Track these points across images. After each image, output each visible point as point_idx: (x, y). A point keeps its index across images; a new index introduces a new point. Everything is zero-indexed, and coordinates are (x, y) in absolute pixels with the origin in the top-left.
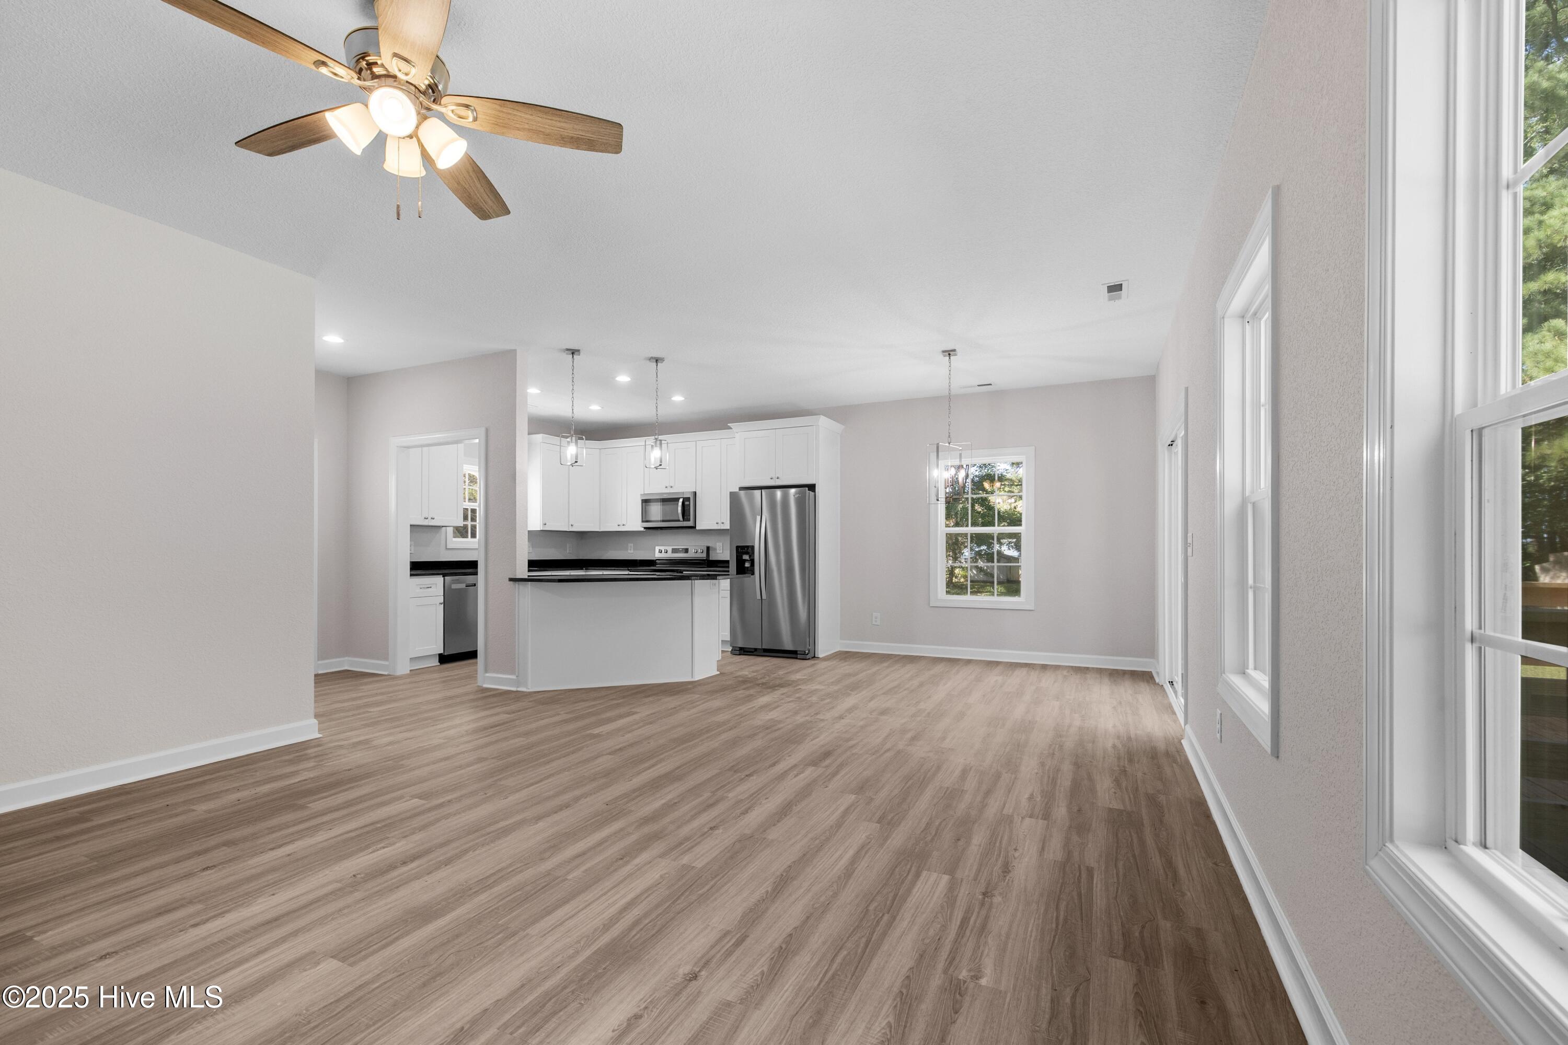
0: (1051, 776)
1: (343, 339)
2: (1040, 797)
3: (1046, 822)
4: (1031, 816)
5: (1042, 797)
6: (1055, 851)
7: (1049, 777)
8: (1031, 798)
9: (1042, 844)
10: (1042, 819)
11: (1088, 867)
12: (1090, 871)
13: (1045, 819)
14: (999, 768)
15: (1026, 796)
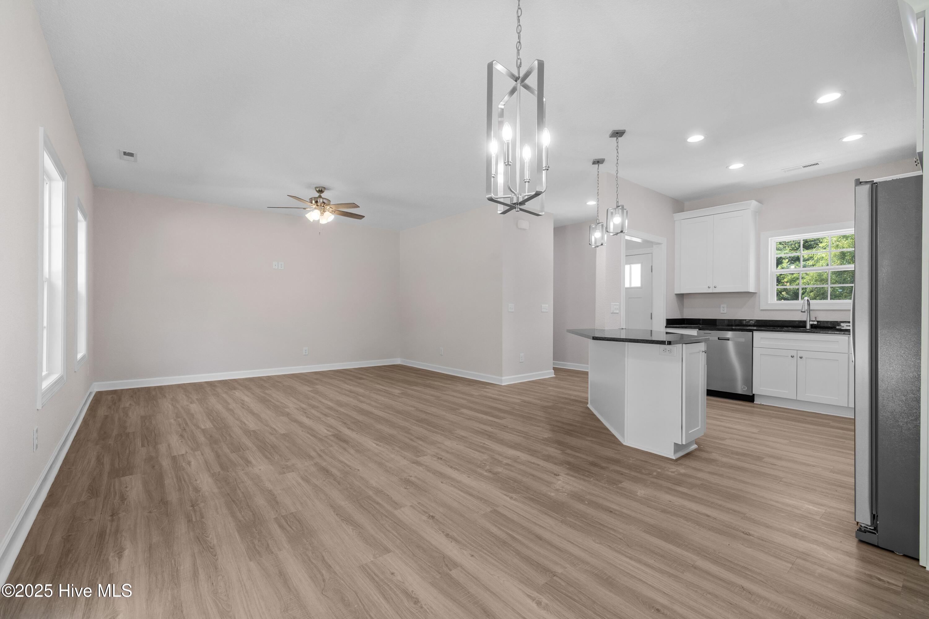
0: (183, 482)
1: (588, 205)
2: (183, 465)
3: (173, 455)
4: (183, 455)
5: (182, 466)
6: (163, 448)
7: (185, 481)
8: (189, 463)
9: (170, 447)
10: (176, 456)
11: (144, 447)
12: (143, 446)
13: (174, 456)
14: (228, 473)
15: (193, 463)
